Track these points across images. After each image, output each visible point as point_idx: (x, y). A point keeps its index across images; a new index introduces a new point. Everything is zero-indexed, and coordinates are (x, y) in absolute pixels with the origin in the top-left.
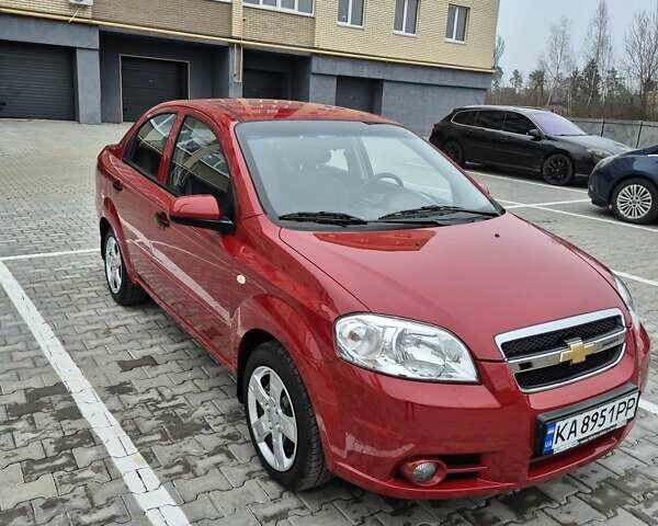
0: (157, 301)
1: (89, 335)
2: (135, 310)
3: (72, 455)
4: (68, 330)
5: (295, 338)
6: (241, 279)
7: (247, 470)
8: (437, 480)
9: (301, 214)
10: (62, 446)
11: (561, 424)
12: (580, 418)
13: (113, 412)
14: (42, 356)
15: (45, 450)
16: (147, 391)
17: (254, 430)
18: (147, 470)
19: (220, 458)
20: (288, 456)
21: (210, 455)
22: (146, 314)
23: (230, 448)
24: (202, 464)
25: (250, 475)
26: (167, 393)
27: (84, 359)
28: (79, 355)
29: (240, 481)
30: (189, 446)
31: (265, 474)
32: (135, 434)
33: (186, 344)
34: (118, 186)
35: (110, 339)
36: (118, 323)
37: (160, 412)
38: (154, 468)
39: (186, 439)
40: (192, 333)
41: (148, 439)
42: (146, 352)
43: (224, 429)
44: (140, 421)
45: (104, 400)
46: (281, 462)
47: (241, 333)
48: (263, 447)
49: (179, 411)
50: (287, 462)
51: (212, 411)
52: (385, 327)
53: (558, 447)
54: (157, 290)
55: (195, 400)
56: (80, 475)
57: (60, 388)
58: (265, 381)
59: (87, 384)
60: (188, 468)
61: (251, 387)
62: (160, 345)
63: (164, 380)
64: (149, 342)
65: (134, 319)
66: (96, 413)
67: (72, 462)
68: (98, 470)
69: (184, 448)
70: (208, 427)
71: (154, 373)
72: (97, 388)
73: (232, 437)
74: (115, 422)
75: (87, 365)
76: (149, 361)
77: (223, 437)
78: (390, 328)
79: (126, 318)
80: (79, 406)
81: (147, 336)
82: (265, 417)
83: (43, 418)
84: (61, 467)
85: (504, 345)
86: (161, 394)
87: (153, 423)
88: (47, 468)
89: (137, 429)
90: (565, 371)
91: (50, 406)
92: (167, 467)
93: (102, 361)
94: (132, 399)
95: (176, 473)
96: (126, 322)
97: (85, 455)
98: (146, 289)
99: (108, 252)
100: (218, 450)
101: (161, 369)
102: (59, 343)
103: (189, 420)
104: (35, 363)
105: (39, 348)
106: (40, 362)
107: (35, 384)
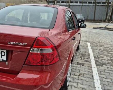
28: (90, 71)
57: (97, 65)
102: (94, 77)
104: (101, 72)
105: (99, 77)
106: (100, 72)
107: (101, 68)
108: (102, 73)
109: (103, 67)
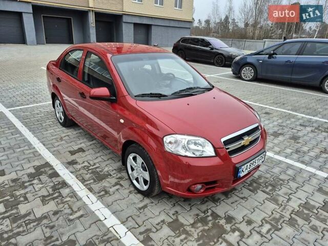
0: (79, 124)
1: (54, 141)
2: (71, 129)
3: (60, 192)
4: (44, 139)
5: (143, 140)
6: (122, 121)
7: (129, 191)
8: (202, 191)
9: (143, 94)
10: (55, 188)
11: (243, 167)
12: (248, 164)
13: (72, 172)
14: (37, 152)
15: (48, 191)
16: (83, 162)
17: (131, 176)
18: (91, 195)
19: (118, 187)
20: (146, 185)
21: (114, 186)
22: (76, 130)
23: (121, 182)
24: (112, 190)
25: (130, 192)
26: (91, 163)
27: (54, 151)
28: (52, 150)
29: (127, 195)
30: (105, 183)
31: (136, 191)
32: (83, 181)
33: (94, 142)
34: (59, 80)
35: (63, 142)
36: (64, 135)
37: (91, 171)
38: (93, 194)
39: (103, 181)
40: (96, 137)
41: (88, 182)
42: (80, 146)
43: (117, 175)
44: (84, 176)
45: (67, 168)
46: (143, 187)
47: (123, 141)
48: (135, 182)
49: (98, 170)
50: (145, 188)
51: (111, 168)
52: (182, 139)
53: (242, 174)
54: (78, 120)
55: (103, 165)
56: (65, 200)
57: (47, 165)
58: (135, 158)
59: (58, 162)
60: (107, 192)
61: (128, 161)
62: (84, 143)
63: (89, 157)
64: (79, 142)
65: (71, 133)
66: (65, 174)
67: (60, 195)
68: (71, 197)
69: (103, 185)
70: (111, 175)
71: (85, 155)
72: (63, 163)
73: (120, 178)
74: (74, 177)
75: (56, 154)
76: (81, 150)
77: (117, 178)
78: (184, 139)
79: (68, 132)
80: (58, 171)
81: (78, 139)
82: (135, 172)
83: (44, 178)
84: (56, 198)
85: (224, 142)
86: (89, 163)
87: (88, 176)
88: (51, 199)
89: (83, 179)
90: (243, 148)
91: (45, 172)
92: (99, 193)
93: (62, 152)
94: (79, 167)
95: (103, 195)
96: (68, 134)
97: (65, 192)
98: (74, 120)
99: (56, 106)
100: (116, 184)
101: (87, 153)
102: (42, 145)
103: (103, 173)
104: (34, 155)
105: (34, 148)
106: (36, 154)
107: (37, 163)
108: (32, 155)
109: (34, 166)
